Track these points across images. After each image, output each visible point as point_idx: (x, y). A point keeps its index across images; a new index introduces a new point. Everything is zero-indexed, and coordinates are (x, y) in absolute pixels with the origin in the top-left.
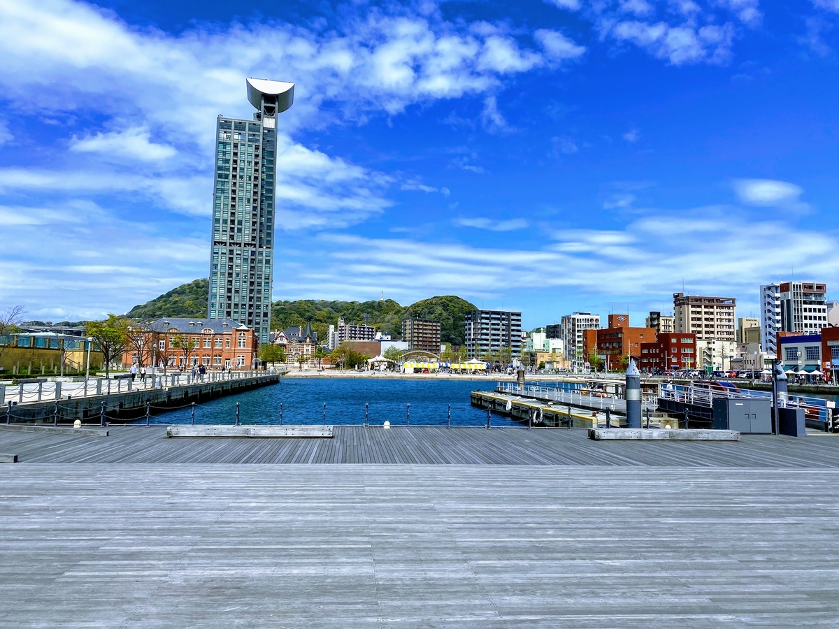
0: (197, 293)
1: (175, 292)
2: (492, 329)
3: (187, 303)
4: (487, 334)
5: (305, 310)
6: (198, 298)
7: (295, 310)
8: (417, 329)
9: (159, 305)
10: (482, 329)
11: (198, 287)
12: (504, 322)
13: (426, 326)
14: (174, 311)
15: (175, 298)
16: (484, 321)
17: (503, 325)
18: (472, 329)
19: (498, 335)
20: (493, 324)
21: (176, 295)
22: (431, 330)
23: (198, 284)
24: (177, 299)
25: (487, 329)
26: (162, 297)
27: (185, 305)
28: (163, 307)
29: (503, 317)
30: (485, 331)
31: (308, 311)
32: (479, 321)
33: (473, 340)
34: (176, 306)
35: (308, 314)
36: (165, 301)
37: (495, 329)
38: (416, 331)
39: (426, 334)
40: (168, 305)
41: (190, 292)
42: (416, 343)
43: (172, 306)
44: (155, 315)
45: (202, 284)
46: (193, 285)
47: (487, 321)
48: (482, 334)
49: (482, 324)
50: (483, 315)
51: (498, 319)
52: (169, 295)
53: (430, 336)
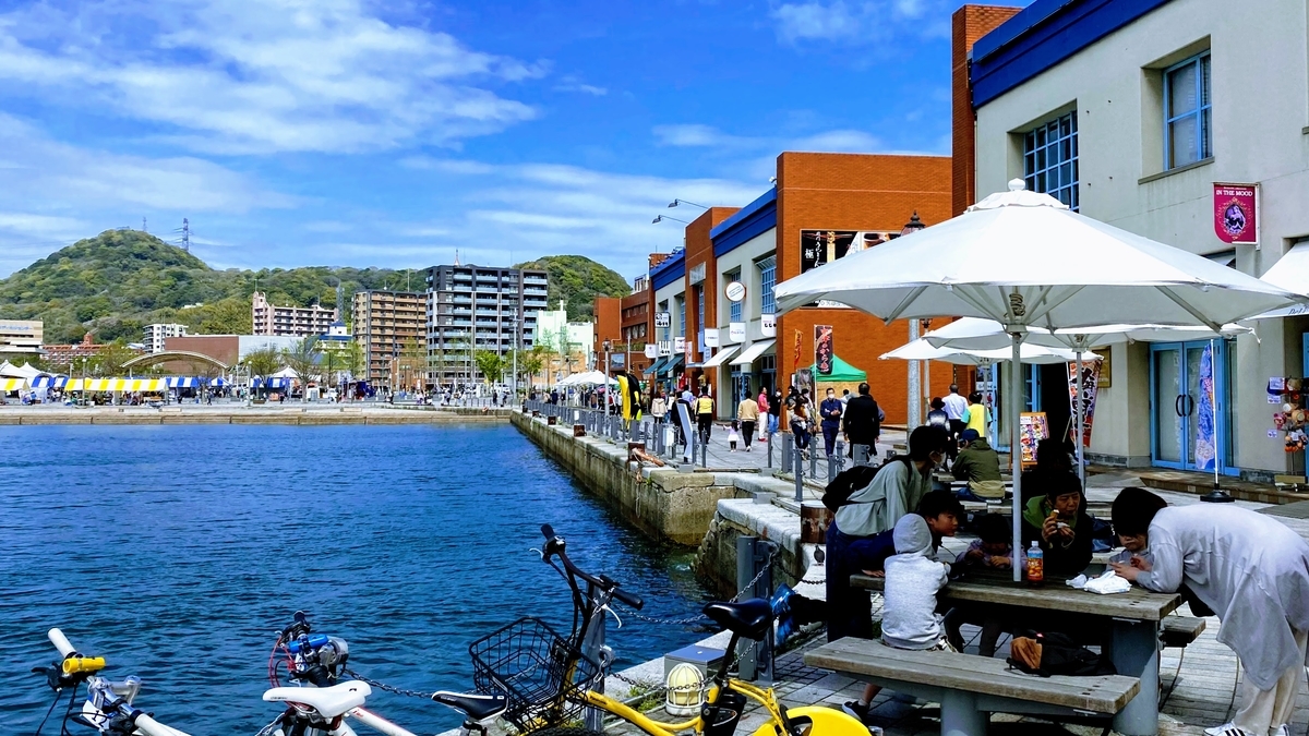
0: (104, 255)
1: (67, 254)
2: (478, 306)
3: (85, 274)
4: (468, 318)
5: (302, 286)
6: (105, 266)
7: (281, 286)
8: (382, 311)
9: (30, 278)
10: (456, 306)
11: (109, 245)
12: (506, 291)
13: (402, 304)
14: (57, 290)
15: (64, 265)
16: (460, 288)
17: (505, 297)
18: (435, 307)
19: (494, 319)
20: (479, 296)
21: (67, 258)
22: (414, 313)
23: (110, 238)
24: (66, 267)
25: (468, 306)
26: (39, 263)
27: (80, 277)
28: (39, 283)
29: (505, 279)
30: (461, 311)
31: (309, 288)
32: (449, 289)
33: (437, 329)
34: (60, 279)
35: (306, 294)
36: (42, 272)
37: (488, 307)
38: (379, 315)
39: (404, 321)
40: (48, 279)
41: (92, 254)
42: (378, 340)
43: (55, 281)
44: (20, 299)
45: (117, 238)
46: (100, 241)
47: (467, 289)
48: (456, 317)
49: (456, 294)
50: (459, 277)
51: (494, 284)
52: (53, 259)
53: (412, 325)
